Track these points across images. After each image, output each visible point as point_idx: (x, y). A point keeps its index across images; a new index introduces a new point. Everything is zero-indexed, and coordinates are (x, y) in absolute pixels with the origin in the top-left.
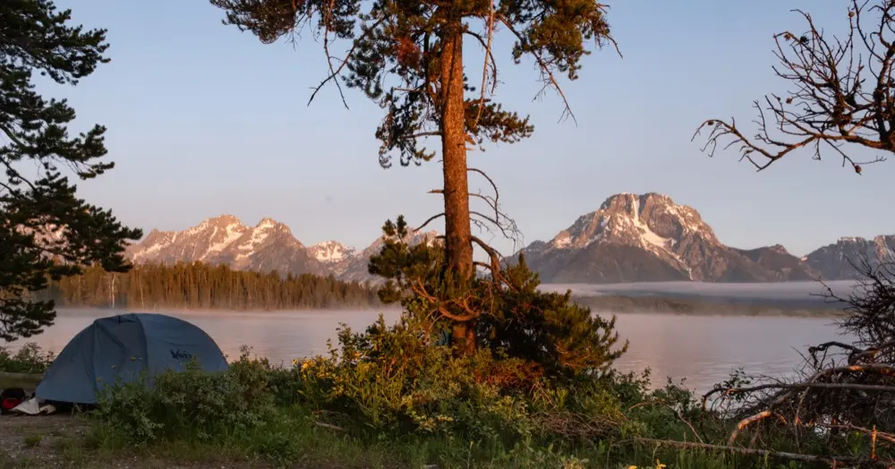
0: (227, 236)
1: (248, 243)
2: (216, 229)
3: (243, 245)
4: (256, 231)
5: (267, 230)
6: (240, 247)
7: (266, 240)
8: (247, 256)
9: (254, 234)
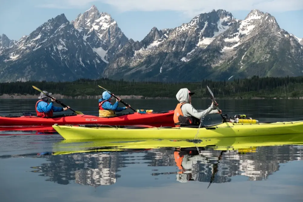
0: (218, 30)
1: (235, 36)
2: (206, 23)
3: (230, 38)
4: (243, 23)
5: (254, 22)
6: (227, 40)
7: (254, 31)
8: (232, 48)
9: (241, 27)
